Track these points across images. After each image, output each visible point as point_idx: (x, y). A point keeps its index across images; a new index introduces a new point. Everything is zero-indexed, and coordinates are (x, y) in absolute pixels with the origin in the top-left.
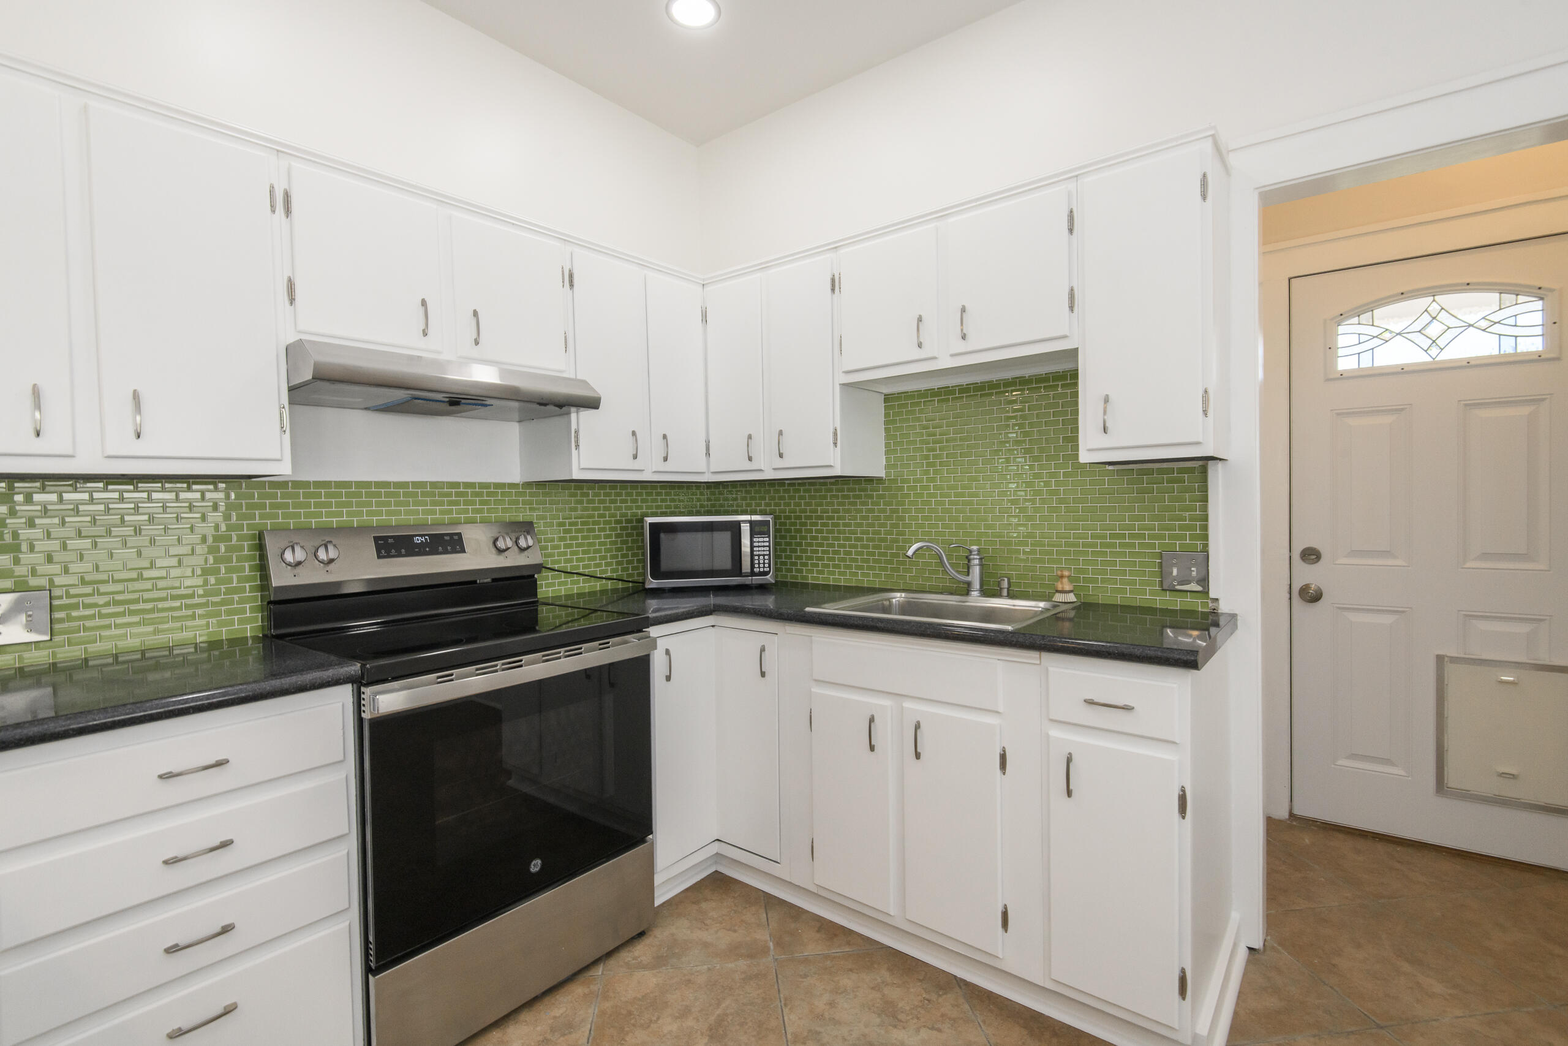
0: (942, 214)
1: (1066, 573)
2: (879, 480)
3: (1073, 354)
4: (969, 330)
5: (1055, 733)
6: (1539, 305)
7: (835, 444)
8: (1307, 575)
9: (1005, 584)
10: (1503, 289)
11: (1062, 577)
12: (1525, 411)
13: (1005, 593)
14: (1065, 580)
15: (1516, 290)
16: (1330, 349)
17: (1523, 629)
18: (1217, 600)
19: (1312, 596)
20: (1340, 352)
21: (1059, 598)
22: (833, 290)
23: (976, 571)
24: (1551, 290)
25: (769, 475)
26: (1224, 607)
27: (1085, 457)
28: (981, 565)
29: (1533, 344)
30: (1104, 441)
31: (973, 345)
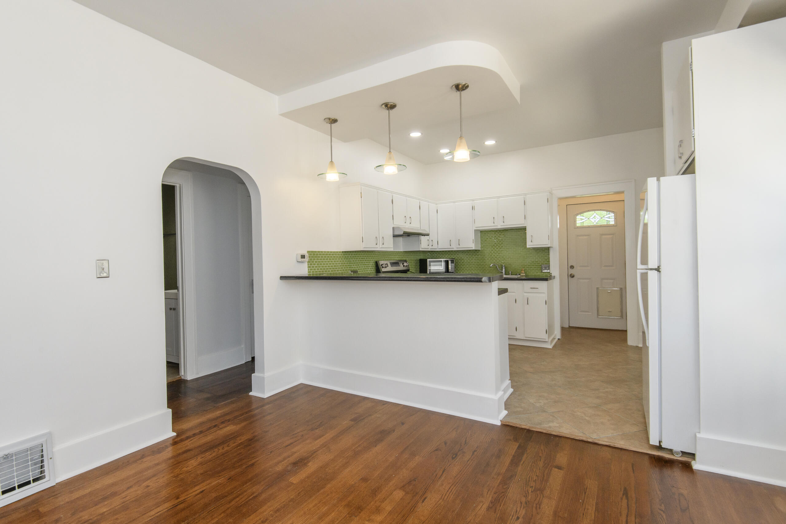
0: (499, 197)
1: (523, 269)
2: (479, 250)
3: (526, 227)
4: (505, 221)
5: (525, 294)
6: (613, 215)
7: (473, 243)
8: (572, 271)
9: (510, 272)
10: (607, 211)
11: (522, 270)
12: (611, 236)
13: (510, 274)
14: (523, 271)
15: (610, 211)
16: (575, 221)
17: (612, 281)
18: (551, 273)
19: (572, 276)
20: (577, 222)
21: (522, 274)
22: (472, 209)
23: (504, 270)
24: (615, 212)
25: (455, 249)
26: (553, 275)
27: (528, 247)
29: (612, 222)
30: (531, 244)
31: (505, 224)
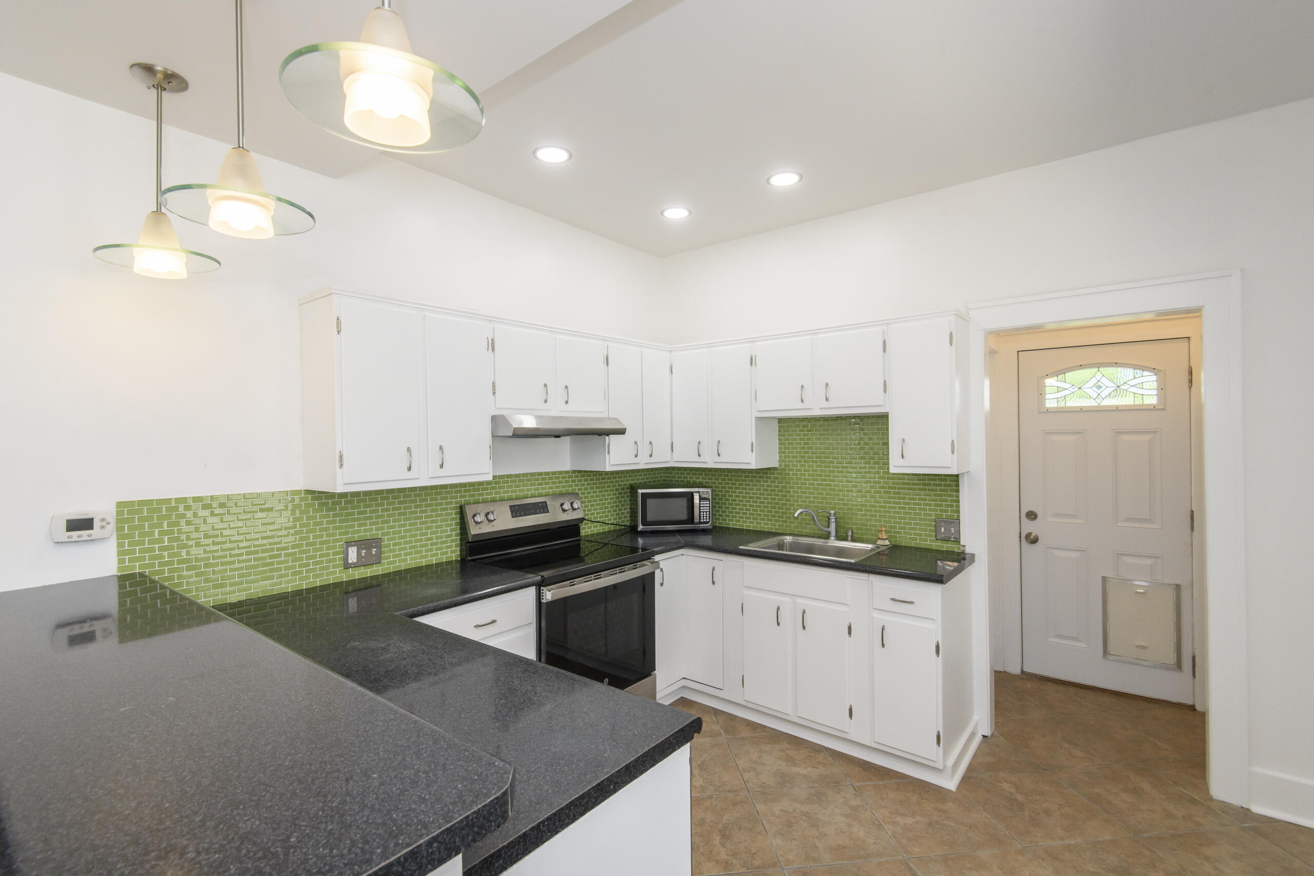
0: (816, 331)
1: (884, 529)
2: (775, 469)
3: (888, 413)
4: (830, 396)
5: (876, 615)
6: (1154, 378)
7: (752, 451)
8: (1030, 527)
9: (850, 534)
10: (1135, 367)
11: (882, 531)
12: (1149, 437)
13: (850, 538)
14: (883, 533)
15: (1143, 368)
16: (1041, 394)
17: (1150, 562)
18: (964, 546)
19: (1033, 540)
20: (1047, 396)
21: (880, 542)
22: (751, 364)
23: (833, 525)
24: (1161, 371)
25: (711, 465)
26: (968, 550)
27: (892, 470)
28: (836, 522)
29: (1152, 400)
30: (901, 462)
31: (832, 403)
